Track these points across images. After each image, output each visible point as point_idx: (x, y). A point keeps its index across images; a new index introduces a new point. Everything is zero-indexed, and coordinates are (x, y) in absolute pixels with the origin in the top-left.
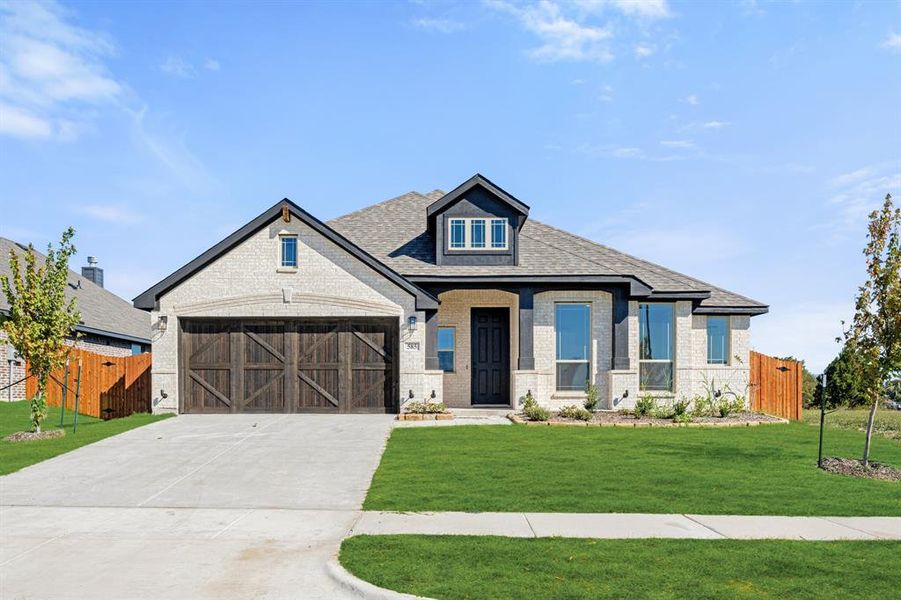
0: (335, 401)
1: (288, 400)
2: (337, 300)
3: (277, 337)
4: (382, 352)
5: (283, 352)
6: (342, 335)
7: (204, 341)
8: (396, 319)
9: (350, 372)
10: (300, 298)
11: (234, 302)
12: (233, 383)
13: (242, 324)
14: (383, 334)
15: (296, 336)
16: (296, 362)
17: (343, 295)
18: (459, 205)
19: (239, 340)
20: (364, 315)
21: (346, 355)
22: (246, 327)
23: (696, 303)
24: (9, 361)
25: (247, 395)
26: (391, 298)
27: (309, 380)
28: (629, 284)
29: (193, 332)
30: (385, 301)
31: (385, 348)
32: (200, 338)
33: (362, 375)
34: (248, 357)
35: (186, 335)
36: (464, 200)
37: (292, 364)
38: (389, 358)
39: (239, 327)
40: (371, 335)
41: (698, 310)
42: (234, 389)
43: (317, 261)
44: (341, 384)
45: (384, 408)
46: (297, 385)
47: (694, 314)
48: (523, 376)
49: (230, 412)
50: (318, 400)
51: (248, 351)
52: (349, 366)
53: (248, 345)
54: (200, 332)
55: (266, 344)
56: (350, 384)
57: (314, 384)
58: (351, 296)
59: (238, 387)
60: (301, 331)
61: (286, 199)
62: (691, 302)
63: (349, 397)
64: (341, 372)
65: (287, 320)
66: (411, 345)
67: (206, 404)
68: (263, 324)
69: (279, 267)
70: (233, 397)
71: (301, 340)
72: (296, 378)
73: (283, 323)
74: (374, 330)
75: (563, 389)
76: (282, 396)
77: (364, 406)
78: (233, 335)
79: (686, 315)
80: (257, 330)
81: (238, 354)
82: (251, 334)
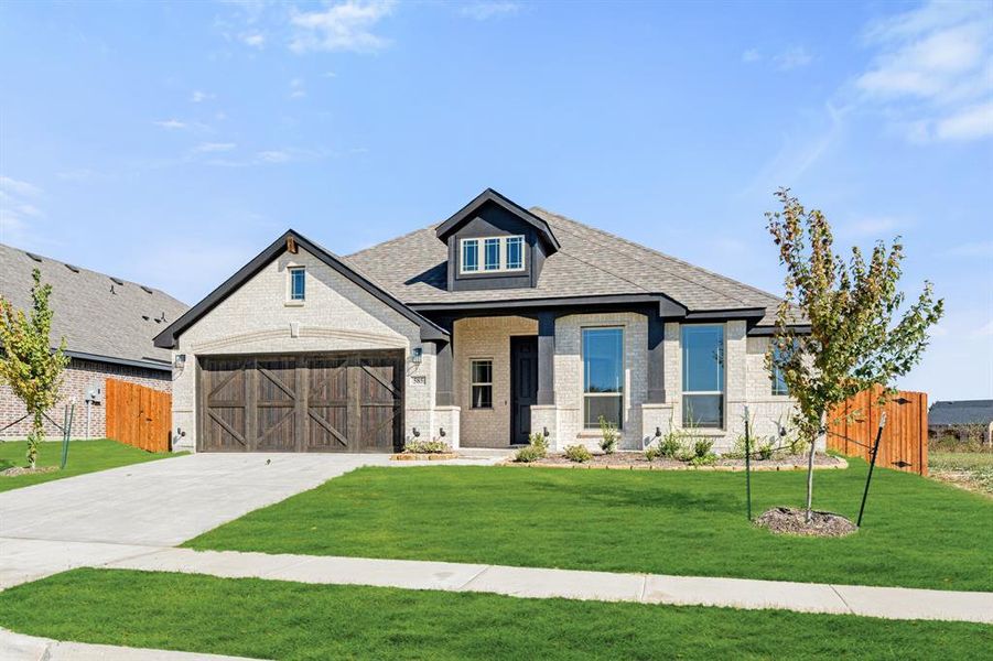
0: (344, 440)
1: (299, 439)
2: (343, 333)
3: (287, 373)
4: (391, 387)
5: (294, 388)
6: (351, 369)
7: (222, 379)
8: (402, 352)
9: (358, 410)
10: (307, 332)
11: (245, 338)
12: (248, 421)
13: (256, 361)
14: (392, 368)
15: (306, 371)
16: (306, 399)
17: (349, 328)
18: (472, 223)
19: (253, 377)
20: (369, 348)
21: (355, 392)
22: (260, 363)
23: (752, 322)
24: (87, 401)
25: (260, 434)
26: (396, 329)
27: (319, 417)
28: (657, 303)
29: (212, 370)
30: (390, 332)
31: (394, 383)
32: (218, 376)
33: (370, 413)
34: (262, 394)
35: (205, 373)
36: (478, 219)
37: (302, 400)
38: (398, 393)
39: (253, 364)
40: (380, 369)
41: (753, 331)
42: (248, 428)
43: (324, 293)
44: (350, 422)
45: (392, 448)
46: (307, 423)
47: (748, 336)
48: (541, 412)
49: (245, 451)
50: (328, 438)
51: (262, 388)
52: (358, 403)
53: (261, 382)
54: (218, 370)
55: (278, 380)
56: (359, 422)
57: (323, 421)
58: (356, 328)
59: (251, 426)
60: (311, 367)
61: (291, 231)
62: (745, 322)
63: (358, 435)
64: (350, 409)
65: (297, 355)
66: (417, 379)
67: (223, 442)
68: (275, 360)
69: (288, 300)
70: (247, 436)
71: (311, 376)
72: (306, 416)
73: (293, 359)
74: (383, 364)
75: (592, 427)
76: (292, 434)
77: (372, 445)
78: (248, 371)
79: (739, 338)
80: (269, 367)
81: (252, 392)
82: (265, 371)
